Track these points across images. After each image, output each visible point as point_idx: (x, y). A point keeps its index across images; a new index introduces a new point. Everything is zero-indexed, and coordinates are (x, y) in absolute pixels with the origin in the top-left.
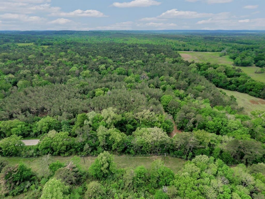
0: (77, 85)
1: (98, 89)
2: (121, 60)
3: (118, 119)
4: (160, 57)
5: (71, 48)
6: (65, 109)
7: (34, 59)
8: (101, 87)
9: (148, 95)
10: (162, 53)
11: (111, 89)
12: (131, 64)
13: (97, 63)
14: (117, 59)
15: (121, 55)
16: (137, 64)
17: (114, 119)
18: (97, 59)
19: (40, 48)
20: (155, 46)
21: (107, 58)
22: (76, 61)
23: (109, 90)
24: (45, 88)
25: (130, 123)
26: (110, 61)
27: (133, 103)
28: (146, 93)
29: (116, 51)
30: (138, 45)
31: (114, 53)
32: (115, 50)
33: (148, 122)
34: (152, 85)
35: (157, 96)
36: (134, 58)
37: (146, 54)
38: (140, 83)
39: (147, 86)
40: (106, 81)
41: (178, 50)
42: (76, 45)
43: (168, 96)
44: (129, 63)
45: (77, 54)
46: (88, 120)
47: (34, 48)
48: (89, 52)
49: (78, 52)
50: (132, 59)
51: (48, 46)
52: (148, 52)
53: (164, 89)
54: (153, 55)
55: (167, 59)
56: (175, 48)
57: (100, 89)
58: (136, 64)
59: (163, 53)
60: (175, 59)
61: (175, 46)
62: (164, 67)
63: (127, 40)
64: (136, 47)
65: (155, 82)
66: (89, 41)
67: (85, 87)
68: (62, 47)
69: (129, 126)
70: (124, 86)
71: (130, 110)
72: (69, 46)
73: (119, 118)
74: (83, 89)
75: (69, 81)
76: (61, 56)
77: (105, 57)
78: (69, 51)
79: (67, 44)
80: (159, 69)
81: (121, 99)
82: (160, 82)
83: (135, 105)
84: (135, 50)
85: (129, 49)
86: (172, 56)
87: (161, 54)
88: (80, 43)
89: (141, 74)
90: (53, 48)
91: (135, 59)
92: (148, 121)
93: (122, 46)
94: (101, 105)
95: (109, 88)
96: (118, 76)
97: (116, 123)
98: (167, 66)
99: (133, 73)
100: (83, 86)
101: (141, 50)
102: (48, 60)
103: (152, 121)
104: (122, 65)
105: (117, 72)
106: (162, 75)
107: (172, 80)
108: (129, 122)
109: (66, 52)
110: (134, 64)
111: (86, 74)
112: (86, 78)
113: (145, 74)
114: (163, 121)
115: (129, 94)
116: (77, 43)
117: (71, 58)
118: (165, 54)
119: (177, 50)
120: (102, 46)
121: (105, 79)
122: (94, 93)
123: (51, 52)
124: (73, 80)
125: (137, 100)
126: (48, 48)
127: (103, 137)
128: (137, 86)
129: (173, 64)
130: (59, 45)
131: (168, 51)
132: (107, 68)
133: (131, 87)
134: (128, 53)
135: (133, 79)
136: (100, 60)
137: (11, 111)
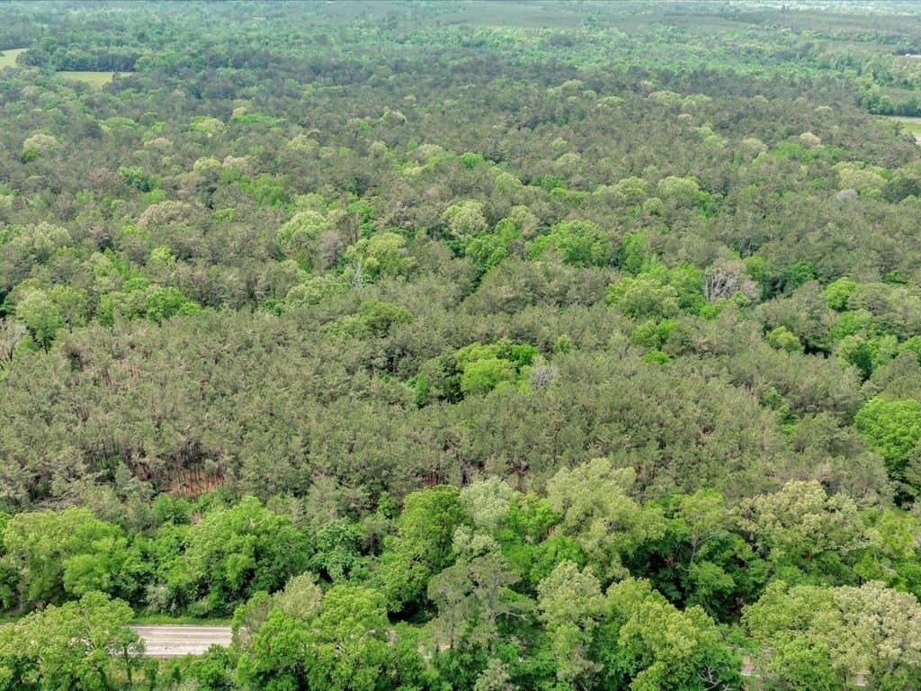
0: (349, 320)
1: (476, 348)
2: (568, 176)
3: (645, 527)
4: (803, 161)
5: (244, 91)
6: (320, 461)
7: (58, 159)
8: (488, 339)
9: (774, 391)
10: (808, 136)
11: (548, 349)
12: (634, 200)
13: (432, 191)
14: (538, 164)
15: (559, 141)
16: (673, 202)
17: (620, 527)
18: (421, 162)
19: (66, 90)
20: (757, 86)
21: (479, 156)
22: (302, 173)
23: (539, 359)
24: (175, 332)
25: (710, 557)
26: (504, 176)
27: (705, 438)
28: (760, 381)
29: (525, 116)
30: (646, 76)
31: (512, 131)
32: (515, 110)
33: (817, 556)
34: (784, 336)
35: (830, 402)
36: (646, 162)
37: (714, 140)
38: (713, 322)
39: (755, 335)
40: (508, 301)
41: (900, 114)
42: (269, 75)
43: (901, 404)
44: (615, 189)
45: (295, 128)
46: (474, 527)
47: (29, 90)
48: (362, 116)
49: (295, 119)
50: (634, 170)
51: (106, 78)
52: (721, 127)
53: (863, 363)
54: (753, 142)
55: (846, 170)
56: (876, 100)
57: (487, 349)
58: (664, 199)
59: (816, 133)
60: (897, 175)
61: (876, 87)
62: (840, 225)
63: (569, 44)
64: (636, 89)
65: (803, 315)
66: (336, 48)
67: (399, 334)
68: (193, 81)
69: (708, 573)
70: (617, 336)
71: (693, 477)
72: (233, 79)
73: (651, 523)
74: (385, 343)
75: (294, 296)
76: (204, 142)
77: (469, 155)
78: (240, 110)
79: (216, 62)
80: (812, 238)
81: (629, 415)
82: (830, 317)
83: (722, 449)
84: (637, 113)
85: (603, 101)
86: (871, 152)
87: (803, 136)
88: (293, 61)
89: (709, 262)
90: (139, 88)
91: (652, 167)
92: (815, 550)
93: (548, 83)
94: (521, 443)
95: (533, 341)
96: (569, 271)
97: (630, 552)
98: (859, 218)
99: (654, 258)
100: (382, 326)
101: (678, 110)
102: (137, 162)
103: (844, 551)
104: (578, 201)
105: (563, 246)
106: (839, 275)
107: (906, 309)
108: (704, 549)
109: (225, 115)
110: (653, 202)
111: (382, 255)
112: (387, 281)
113: (731, 265)
114: (909, 554)
115: (673, 385)
116: (278, 60)
117: (267, 157)
118: (828, 140)
119: (891, 113)
120: (430, 79)
121: (505, 292)
122: (454, 370)
123: (137, 112)
124: (316, 292)
125: (727, 422)
126: (114, 88)
127: (582, 628)
128: (699, 340)
129: (893, 208)
130: (172, 71)
131: (841, 123)
132: (492, 219)
133: (663, 341)
134: (605, 130)
135: (666, 295)
136: (441, 170)
137: (35, 460)
